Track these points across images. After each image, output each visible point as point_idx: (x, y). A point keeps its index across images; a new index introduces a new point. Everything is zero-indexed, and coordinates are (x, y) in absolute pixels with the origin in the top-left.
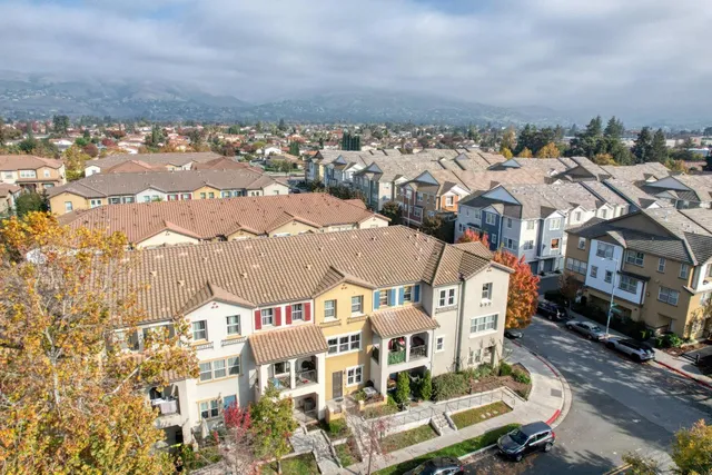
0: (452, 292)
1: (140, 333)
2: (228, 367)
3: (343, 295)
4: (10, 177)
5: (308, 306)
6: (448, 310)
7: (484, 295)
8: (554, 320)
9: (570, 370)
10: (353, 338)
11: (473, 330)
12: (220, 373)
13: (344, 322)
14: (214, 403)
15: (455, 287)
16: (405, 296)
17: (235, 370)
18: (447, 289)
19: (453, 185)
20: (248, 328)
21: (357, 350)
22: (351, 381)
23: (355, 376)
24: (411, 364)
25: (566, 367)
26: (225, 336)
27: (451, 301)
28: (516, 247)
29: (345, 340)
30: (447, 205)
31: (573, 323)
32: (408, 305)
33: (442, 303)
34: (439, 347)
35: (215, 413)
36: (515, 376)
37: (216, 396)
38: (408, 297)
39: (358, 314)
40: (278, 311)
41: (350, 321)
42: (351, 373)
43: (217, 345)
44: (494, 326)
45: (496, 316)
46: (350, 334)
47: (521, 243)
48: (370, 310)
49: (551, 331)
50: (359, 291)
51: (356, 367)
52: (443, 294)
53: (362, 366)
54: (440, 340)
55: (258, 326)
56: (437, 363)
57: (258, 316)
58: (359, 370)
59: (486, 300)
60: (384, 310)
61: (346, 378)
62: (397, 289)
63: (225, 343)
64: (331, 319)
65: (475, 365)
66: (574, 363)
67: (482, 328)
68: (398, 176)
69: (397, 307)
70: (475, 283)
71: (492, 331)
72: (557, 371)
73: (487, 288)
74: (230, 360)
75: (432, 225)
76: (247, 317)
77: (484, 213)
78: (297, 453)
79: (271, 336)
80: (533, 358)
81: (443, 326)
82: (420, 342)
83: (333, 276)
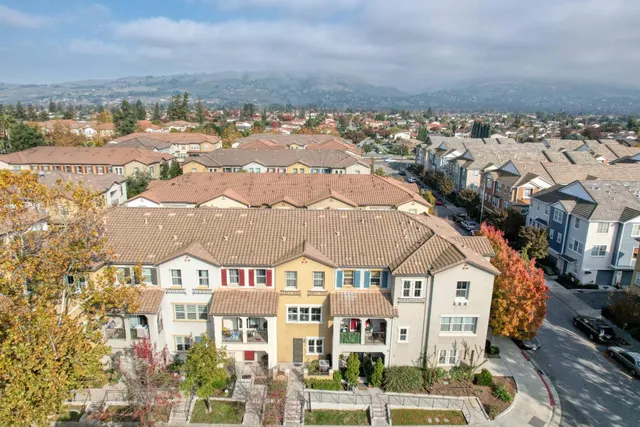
0: (418, 285)
2: (198, 313)
3: (305, 269)
4: (184, 148)
5: (270, 273)
6: (412, 302)
7: (458, 294)
8: (595, 340)
9: (575, 402)
10: (314, 310)
11: (445, 328)
12: (192, 316)
13: (304, 293)
14: (187, 339)
15: (423, 280)
16: (373, 280)
17: (204, 316)
18: (413, 281)
19: (534, 176)
20: (215, 282)
21: (317, 322)
22: (311, 350)
23: (315, 346)
24: (365, 347)
25: (573, 398)
26: (197, 285)
27: (417, 293)
28: (581, 251)
29: (306, 310)
30: (524, 197)
31: (617, 349)
32: (375, 289)
33: (406, 293)
34: (403, 338)
35: (187, 347)
36: (494, 388)
37: (188, 334)
38: (375, 281)
39: (320, 289)
40: (242, 272)
41: (311, 293)
42: (311, 343)
43: (189, 291)
44: (474, 329)
45: (475, 320)
46: (311, 306)
47: (588, 247)
48: (331, 286)
49: (585, 353)
50: (321, 268)
51: (316, 338)
52: (407, 284)
53: (323, 338)
54: (404, 331)
55: (224, 282)
56: (397, 353)
57: (224, 273)
58: (319, 342)
59: (462, 300)
60: (347, 290)
61: (306, 347)
62: (362, 272)
63: (196, 292)
64: (292, 288)
65: (447, 366)
66: (587, 397)
67: (458, 328)
68: (490, 164)
69: (362, 288)
70: (447, 280)
71: (470, 334)
72: (557, 399)
73: (463, 287)
74: (200, 307)
75: (497, 216)
76: (215, 275)
77: (553, 209)
78: (233, 399)
79: (235, 293)
80: (534, 376)
81: (406, 316)
82: (380, 331)
83: (298, 251)
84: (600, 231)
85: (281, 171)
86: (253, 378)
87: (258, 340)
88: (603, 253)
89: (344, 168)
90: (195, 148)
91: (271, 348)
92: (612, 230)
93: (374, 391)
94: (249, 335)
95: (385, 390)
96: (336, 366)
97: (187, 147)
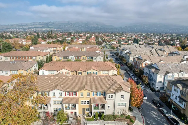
0: (112, 96)
1: (43, 93)
2: (59, 103)
3: (85, 92)
5: (77, 93)
6: (111, 100)
7: (122, 98)
8: (156, 106)
9: (149, 122)
10: (87, 102)
11: (119, 105)
12: (58, 103)
13: (85, 98)
14: (57, 109)
15: (113, 95)
16: (101, 94)
17: (61, 103)
18: (111, 95)
19: (146, 60)
20: (63, 95)
21: (88, 104)
22: (87, 111)
23: (88, 110)
24: (99, 110)
25: (149, 121)
26: (59, 96)
27: (112, 98)
28: (156, 82)
29: (86, 102)
30: (144, 66)
31: (161, 109)
32: (102, 96)
33: (109, 98)
34: (109, 108)
35: (57, 111)
36: (130, 119)
37: (57, 108)
38: (102, 94)
39: (89, 96)
40: (70, 93)
41: (86, 98)
42: (87, 109)
43: (57, 98)
44: (125, 105)
45: (126, 103)
46: (87, 101)
48: (91, 96)
49: (153, 109)
50: (89, 92)
51: (88, 108)
52: (109, 96)
53: (90, 108)
54: (109, 106)
55: (66, 95)
56: (107, 111)
57: (66, 93)
58: (89, 109)
59: (122, 99)
60: (95, 97)
61: (86, 110)
62: (99, 92)
63: (59, 98)
64: (82, 96)
65: (119, 114)
66: (152, 121)
67: (122, 105)
68: (136, 55)
69: (99, 96)
70: (119, 95)
71: (125, 107)
72: (145, 122)
73: (123, 96)
74: (60, 101)
76: (63, 94)
77: (150, 70)
78: (68, 124)
79: (68, 98)
80: (140, 116)
81: (109, 103)
82: (103, 107)
83: (83, 88)
84: (160, 77)
85: (79, 58)
86: (73, 118)
87: (74, 109)
88: (161, 82)
89: (96, 57)
90: (55, 49)
91: (77, 111)
92: (163, 77)
93: (102, 121)
94: (72, 108)
95: (104, 121)
96: (93, 115)
97: (53, 48)
